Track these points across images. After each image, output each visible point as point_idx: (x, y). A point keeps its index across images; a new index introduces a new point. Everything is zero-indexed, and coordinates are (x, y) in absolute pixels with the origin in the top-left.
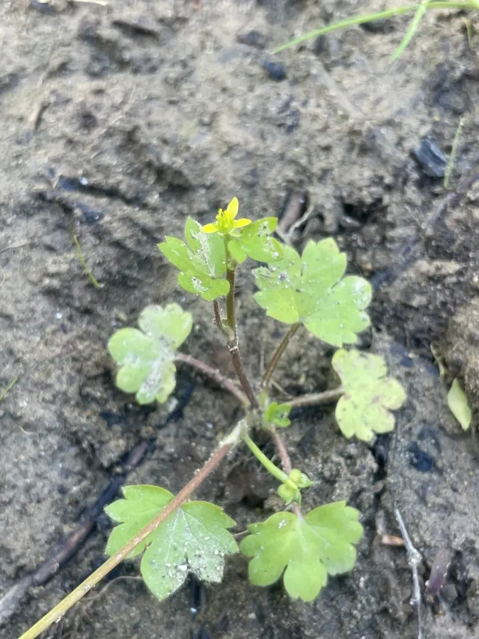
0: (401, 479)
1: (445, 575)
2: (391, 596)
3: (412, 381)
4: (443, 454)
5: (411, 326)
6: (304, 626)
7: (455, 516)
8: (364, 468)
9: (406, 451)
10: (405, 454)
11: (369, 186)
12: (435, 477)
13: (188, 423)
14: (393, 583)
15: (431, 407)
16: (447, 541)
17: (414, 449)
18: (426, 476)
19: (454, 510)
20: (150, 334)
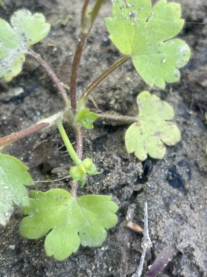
0: (156, 187)
1: (165, 265)
2: (119, 268)
3: (186, 129)
4: (191, 182)
5: (196, 96)
6: (47, 268)
7: (186, 226)
8: (133, 169)
9: (166, 169)
10: (165, 171)
11: (197, 10)
12: (181, 194)
13: (24, 107)
14: (124, 260)
15: (193, 148)
16: (174, 242)
17: (173, 170)
18: (175, 191)
19: (187, 222)
20: (15, 28)
